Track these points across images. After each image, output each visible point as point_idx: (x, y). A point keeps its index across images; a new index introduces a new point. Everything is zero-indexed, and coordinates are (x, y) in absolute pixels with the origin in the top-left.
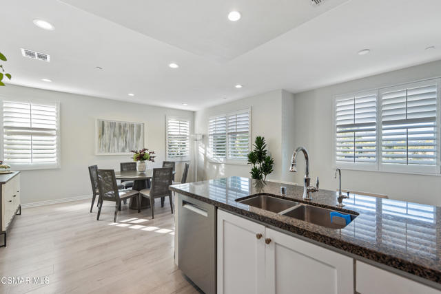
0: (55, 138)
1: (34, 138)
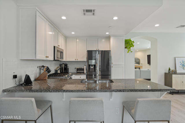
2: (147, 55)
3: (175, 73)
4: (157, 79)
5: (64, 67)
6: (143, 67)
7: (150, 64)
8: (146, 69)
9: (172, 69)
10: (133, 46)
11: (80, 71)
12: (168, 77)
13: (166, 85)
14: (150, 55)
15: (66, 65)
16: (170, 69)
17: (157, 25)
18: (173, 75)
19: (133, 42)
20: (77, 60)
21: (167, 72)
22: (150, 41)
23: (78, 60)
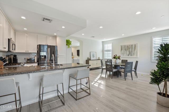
0: (111, 52)
1: (108, 52)
2: (77, 50)
3: (90, 60)
4: (82, 62)
5: (13, 58)
6: (74, 57)
7: (79, 55)
8: (77, 59)
9: (89, 58)
10: (71, 44)
11: (30, 61)
12: (87, 62)
13: (86, 64)
14: (79, 50)
15: (15, 56)
16: (88, 58)
17: (83, 34)
18: (90, 61)
19: (71, 42)
20: (27, 52)
21: (87, 59)
22: (79, 42)
23: (29, 52)
